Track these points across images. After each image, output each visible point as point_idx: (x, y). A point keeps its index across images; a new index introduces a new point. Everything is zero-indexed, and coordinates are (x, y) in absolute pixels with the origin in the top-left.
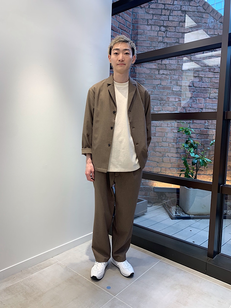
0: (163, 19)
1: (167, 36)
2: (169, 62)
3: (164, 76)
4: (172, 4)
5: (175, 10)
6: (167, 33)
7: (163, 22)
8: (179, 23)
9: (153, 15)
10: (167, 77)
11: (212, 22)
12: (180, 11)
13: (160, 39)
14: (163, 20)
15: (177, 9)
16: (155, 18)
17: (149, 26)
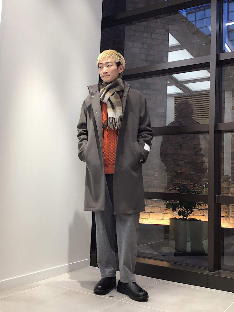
0: (146, 36)
1: (150, 54)
2: (153, 81)
3: (147, 96)
4: (155, 21)
5: (158, 28)
6: (150, 51)
7: (146, 40)
8: (163, 42)
9: (135, 32)
10: (152, 97)
11: (197, 43)
12: (164, 30)
13: (143, 57)
14: (146, 38)
15: (160, 27)
16: (137, 34)
17: (132, 42)
